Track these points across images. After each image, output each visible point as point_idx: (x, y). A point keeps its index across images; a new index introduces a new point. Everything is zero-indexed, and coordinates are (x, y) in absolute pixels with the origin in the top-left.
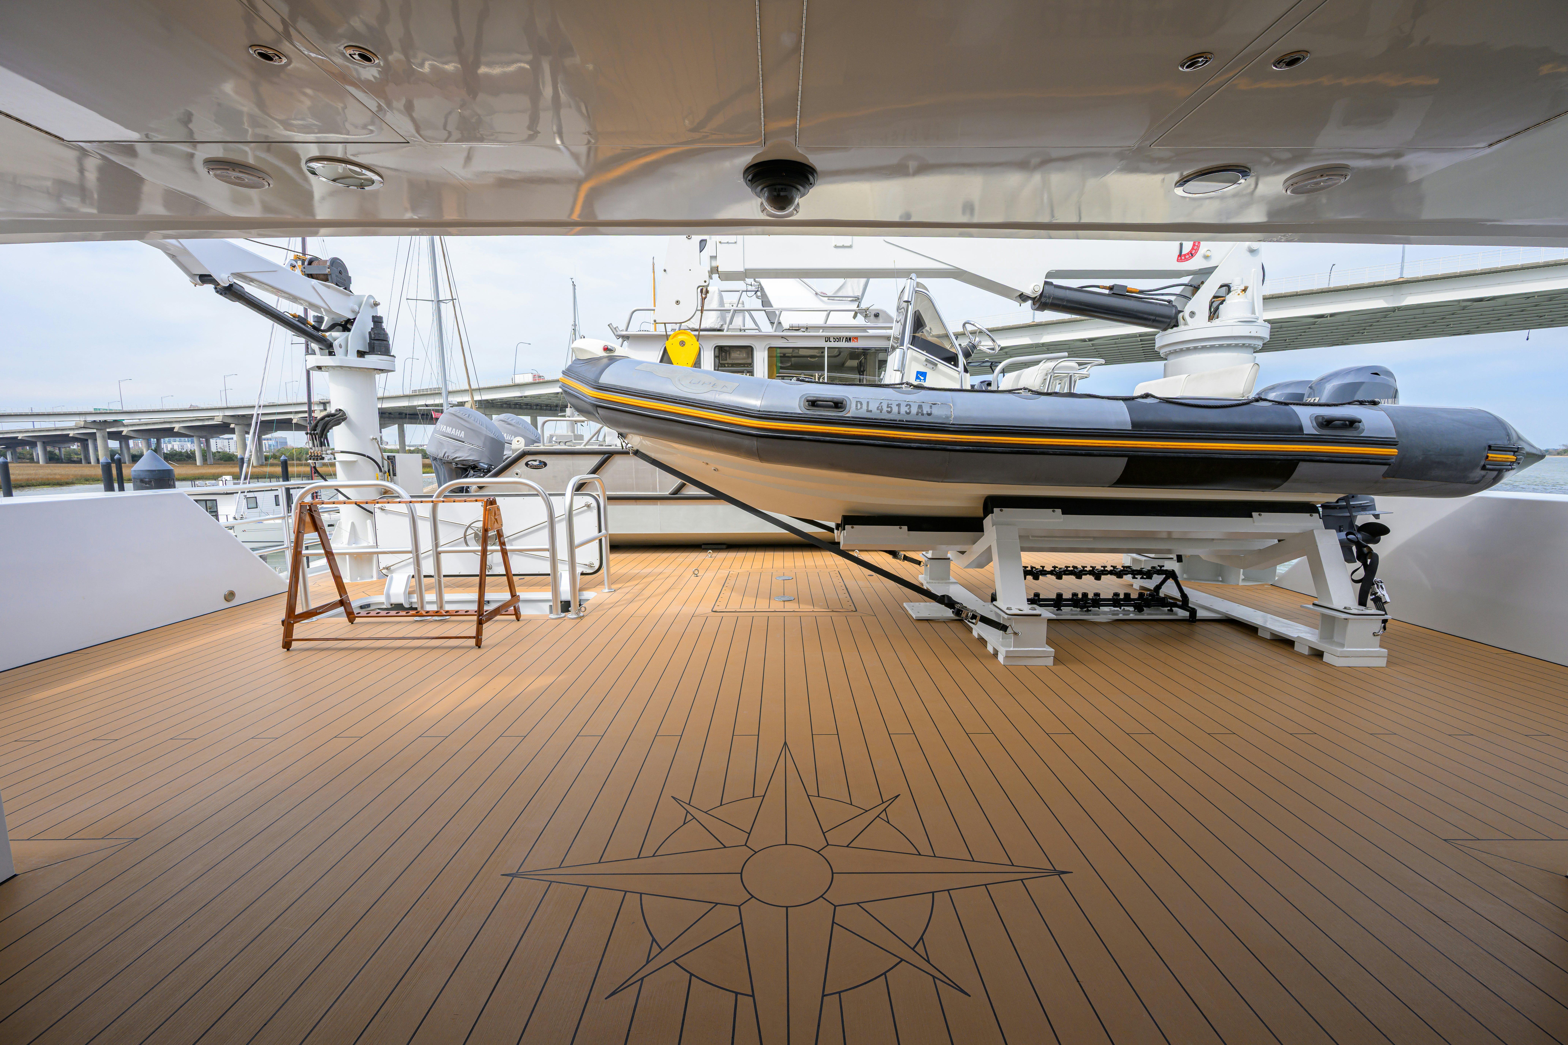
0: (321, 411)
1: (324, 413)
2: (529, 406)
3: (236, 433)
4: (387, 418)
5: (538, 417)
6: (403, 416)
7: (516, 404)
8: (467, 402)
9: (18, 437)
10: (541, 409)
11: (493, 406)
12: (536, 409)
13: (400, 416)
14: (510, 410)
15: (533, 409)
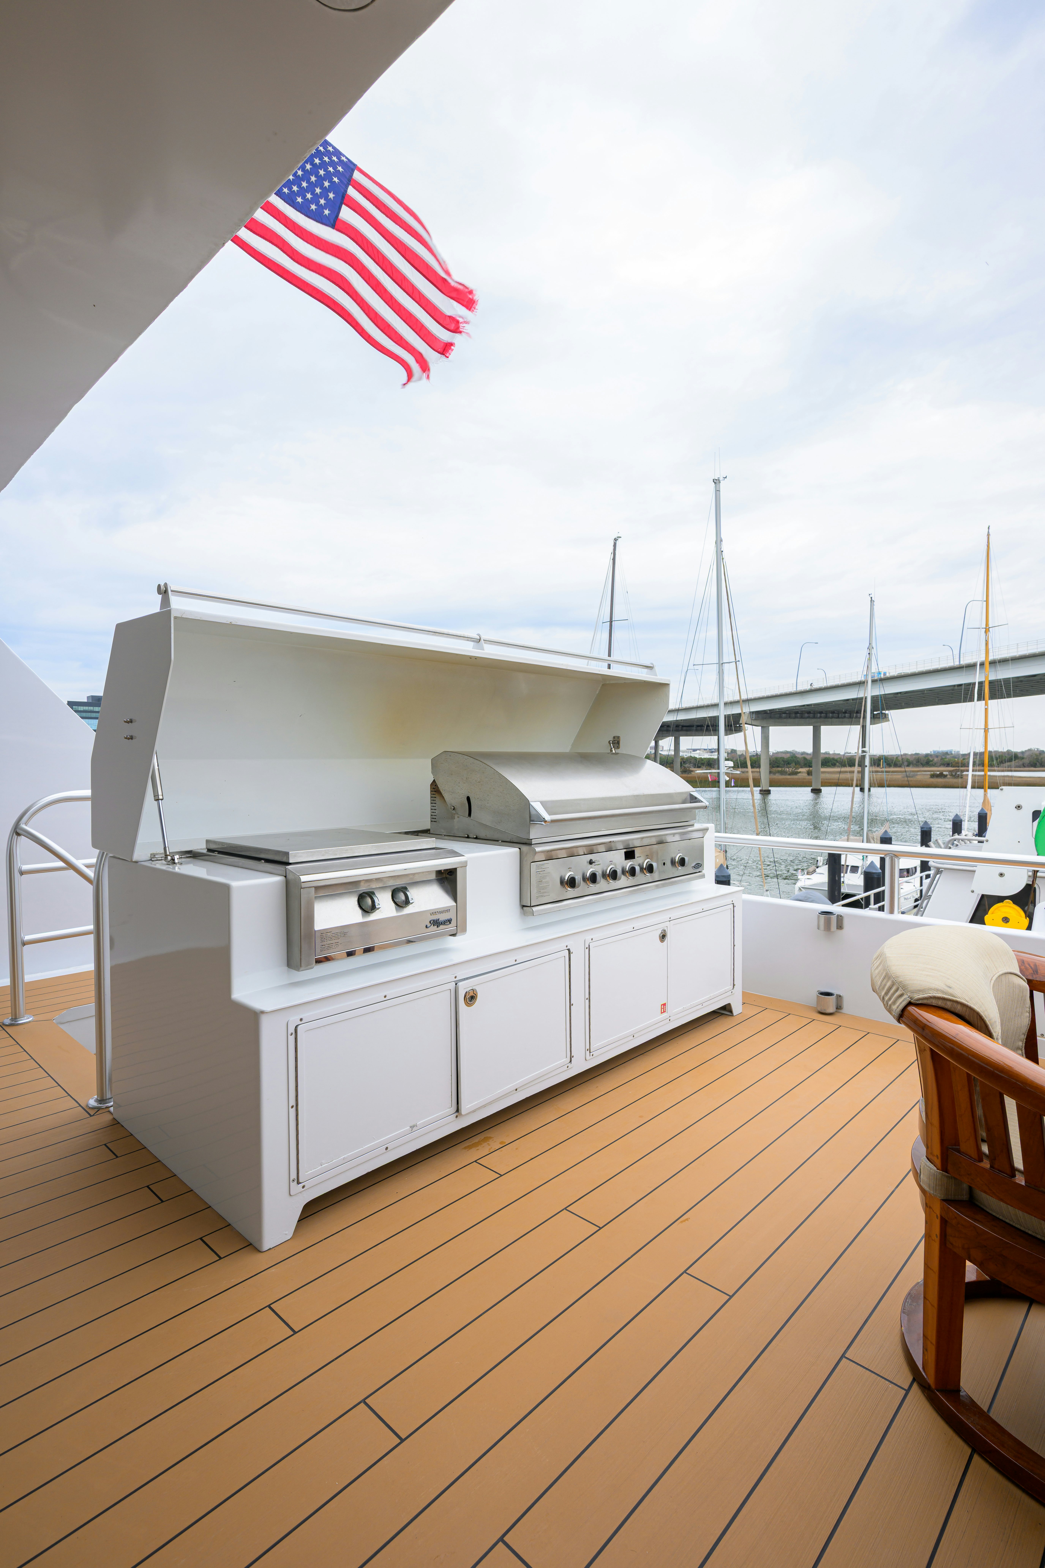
2: (812, 715)
4: (665, 731)
5: (822, 726)
6: (680, 728)
7: (799, 713)
10: (826, 717)
11: (771, 717)
12: (820, 717)
13: (677, 728)
14: (790, 720)
15: (817, 718)
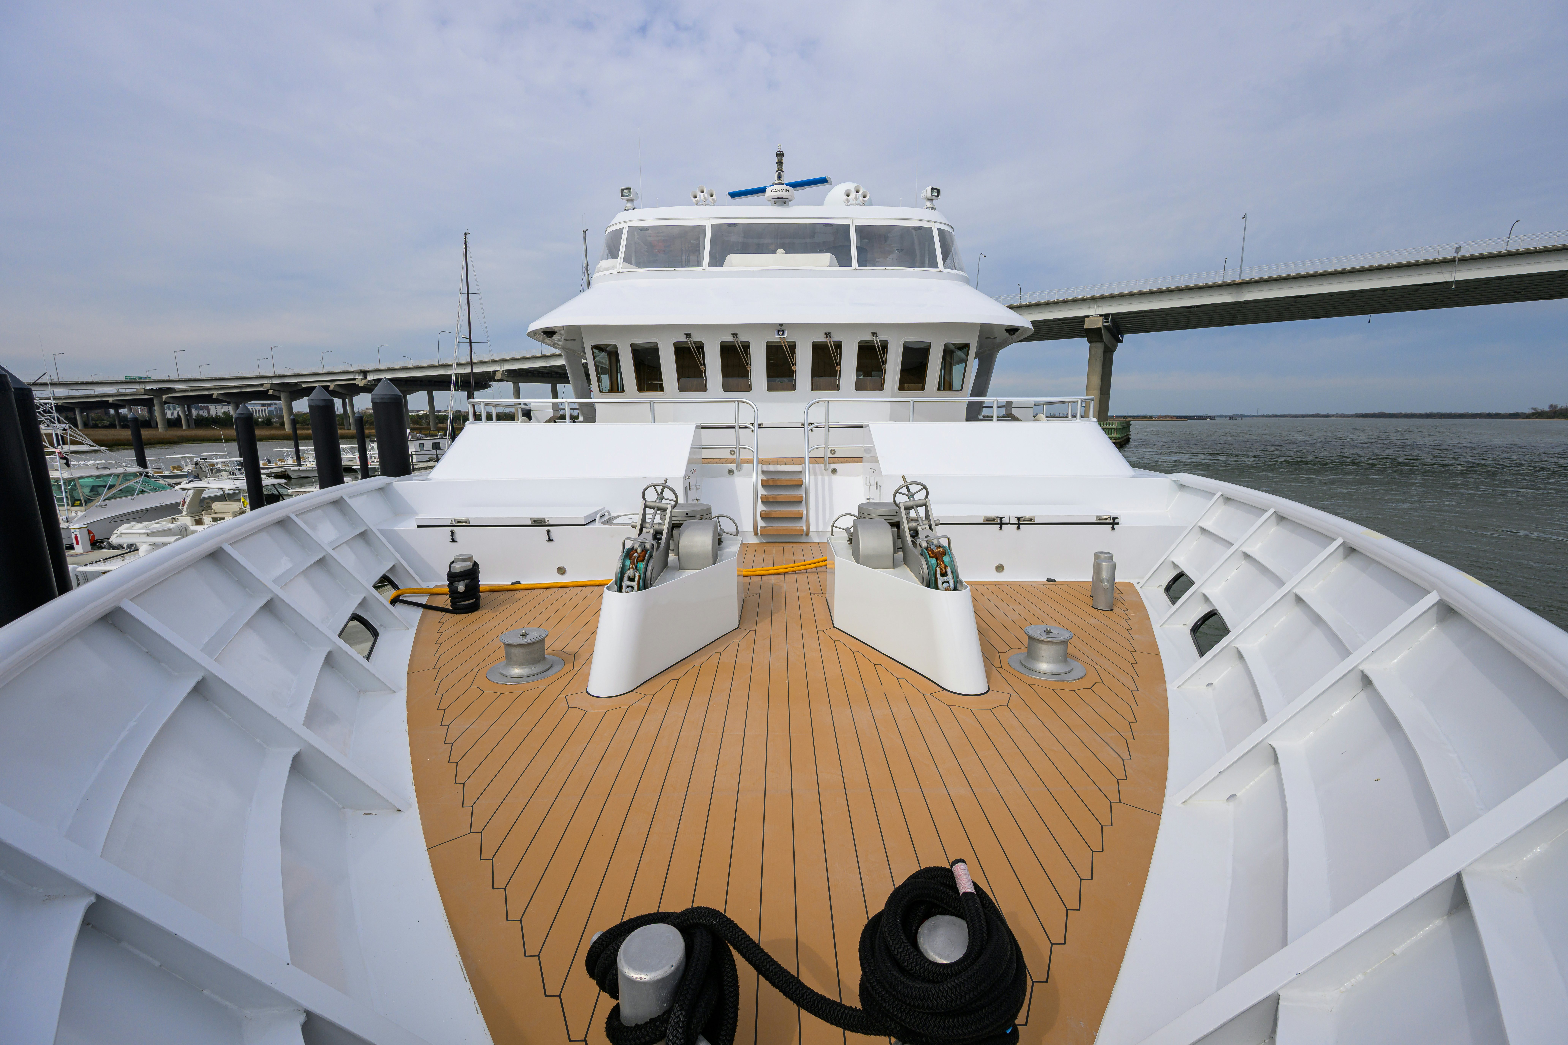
0: (362, 379)
1: (364, 382)
2: (550, 375)
3: (282, 399)
7: (548, 373)
8: (498, 371)
9: (109, 401)
